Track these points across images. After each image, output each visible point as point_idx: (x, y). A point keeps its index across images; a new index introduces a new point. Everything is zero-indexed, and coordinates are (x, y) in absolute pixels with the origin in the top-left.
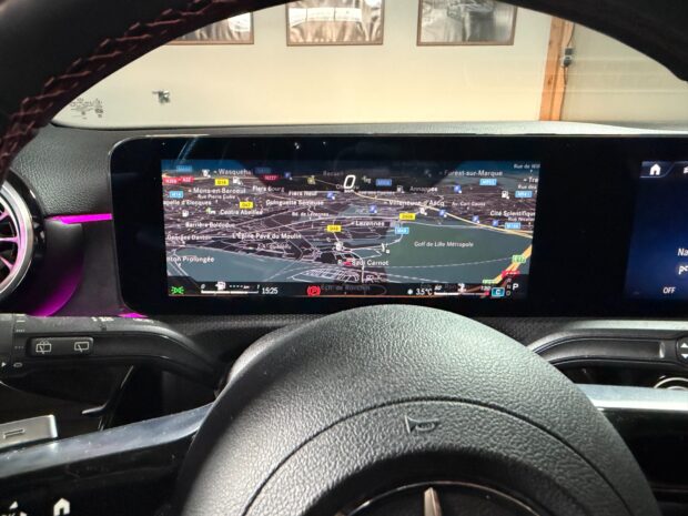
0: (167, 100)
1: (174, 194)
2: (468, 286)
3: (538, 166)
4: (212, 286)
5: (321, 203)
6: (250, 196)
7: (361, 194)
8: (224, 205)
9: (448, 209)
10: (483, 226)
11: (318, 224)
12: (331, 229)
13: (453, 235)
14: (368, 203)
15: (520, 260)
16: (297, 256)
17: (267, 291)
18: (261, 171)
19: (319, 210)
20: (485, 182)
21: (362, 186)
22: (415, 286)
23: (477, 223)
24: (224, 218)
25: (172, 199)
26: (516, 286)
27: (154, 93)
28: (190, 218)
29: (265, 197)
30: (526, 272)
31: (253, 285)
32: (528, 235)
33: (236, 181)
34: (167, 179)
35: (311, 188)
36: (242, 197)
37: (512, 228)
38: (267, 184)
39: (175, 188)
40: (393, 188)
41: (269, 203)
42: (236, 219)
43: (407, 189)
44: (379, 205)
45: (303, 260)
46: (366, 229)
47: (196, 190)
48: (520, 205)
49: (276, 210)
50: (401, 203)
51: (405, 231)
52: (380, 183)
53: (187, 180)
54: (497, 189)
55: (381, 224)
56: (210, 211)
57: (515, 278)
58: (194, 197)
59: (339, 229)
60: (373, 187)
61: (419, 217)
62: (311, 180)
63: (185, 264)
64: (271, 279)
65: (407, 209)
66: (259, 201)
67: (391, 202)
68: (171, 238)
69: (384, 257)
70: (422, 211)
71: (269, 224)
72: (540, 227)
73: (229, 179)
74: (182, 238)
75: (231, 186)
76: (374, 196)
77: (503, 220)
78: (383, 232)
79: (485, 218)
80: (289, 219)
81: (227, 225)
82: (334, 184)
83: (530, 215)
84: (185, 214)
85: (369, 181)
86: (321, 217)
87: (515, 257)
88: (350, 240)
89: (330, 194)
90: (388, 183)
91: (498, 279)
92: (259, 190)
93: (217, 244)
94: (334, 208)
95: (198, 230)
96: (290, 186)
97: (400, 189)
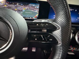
2: (31, 18)
3: (39, 4)
5: (14, 6)
6: (6, 5)
8: (3, 5)
9: (29, 8)
10: (33, 11)
11: (14, 9)
12: (16, 9)
13: (29, 12)
14: (20, 7)
19: (14, 7)
20: (33, 6)
22: (25, 17)
23: (32, 10)
24: (3, 7)
29: (8, 5)
30: (38, 17)
32: (38, 12)
36: (5, 5)
38: (8, 3)
41: (8, 6)
43: (24, 6)
44: (21, 7)
46: (20, 10)
48: (37, 9)
49: (9, 7)
51: (24, 11)
52: (21, 4)
54: (34, 6)
57: (37, 17)
59: (17, 10)
60: (20, 5)
61: (26, 9)
62: (13, 3)
65: (24, 8)
66: (7, 5)
67: (23, 7)
69: (22, 14)
70: (26, 8)
72: (39, 11)
75: (4, 3)
77: (35, 10)
78: (22, 10)
79: (33, 10)
80: (11, 8)
82: (16, 4)
83: (38, 10)
85: (20, 4)
86: (15, 8)
87: (37, 15)
89: (15, 5)
90: (22, 5)
91: (35, 17)
92: (7, 4)
94: (16, 7)
96: (11, 4)
97: (24, 5)
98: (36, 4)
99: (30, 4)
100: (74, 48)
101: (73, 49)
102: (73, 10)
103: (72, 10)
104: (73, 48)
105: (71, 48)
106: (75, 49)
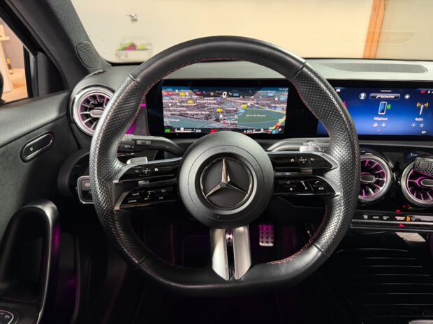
0: (135, 20)
1: (166, 98)
2: (265, 130)
3: (287, 89)
4: (179, 129)
5: (215, 102)
6: (192, 99)
7: (229, 99)
8: (183, 102)
9: (257, 103)
10: (270, 110)
11: (214, 109)
12: (219, 110)
13: (257, 113)
14: (231, 101)
15: (282, 121)
16: (208, 119)
17: (197, 131)
18: (195, 90)
19: (214, 104)
20: (270, 95)
21: (228, 96)
22: (246, 130)
23: (267, 109)
24: (183, 106)
25: (165, 100)
26: (280, 130)
27: (128, 15)
28: (172, 106)
29: (196, 99)
30: (284, 125)
31: (193, 129)
32: (285, 112)
33: (187, 94)
34: (164, 92)
35: (212, 96)
36: (189, 99)
37: (279, 110)
38: (197, 95)
39: (166, 96)
40: (239, 97)
41: (198, 101)
42: (187, 107)
43: (243, 97)
44: (235, 102)
45: (209, 120)
46: (230, 110)
47: (174, 97)
48: (282, 102)
49: (200, 104)
50: (242, 102)
51: (243, 111)
52: (235, 95)
53: (170, 93)
54: (274, 97)
55: (235, 109)
56: (178, 104)
57: (280, 127)
58: (173, 99)
59: (221, 110)
60: (232, 96)
61: (248, 106)
62: (212, 94)
63: (170, 122)
64: (199, 127)
65: (245, 104)
66: (195, 101)
67: (239, 101)
68: (165, 113)
69: (236, 120)
70: (249, 104)
71: (198, 108)
72: (288, 109)
73: (185, 94)
74: (170, 113)
75: (186, 96)
76: (233, 99)
77: (275, 107)
78: (236, 111)
79: (269, 106)
80: (205, 107)
81: (184, 109)
82: (219, 95)
83: (285, 106)
84: (170, 105)
85: (231, 94)
86: (215, 106)
87: (280, 120)
88: (225, 114)
89: (218, 98)
90: (237, 95)
91: (274, 127)
92: (195, 97)
93: (181, 115)
94: (220, 103)
95: (175, 110)
96: (205, 96)
97: (241, 97)
98: (278, 90)
99: (259, 90)
100: (408, 218)
101: (405, 220)
102: (398, 95)
103: (393, 97)
104: (403, 218)
105: (398, 218)
106: (411, 221)
